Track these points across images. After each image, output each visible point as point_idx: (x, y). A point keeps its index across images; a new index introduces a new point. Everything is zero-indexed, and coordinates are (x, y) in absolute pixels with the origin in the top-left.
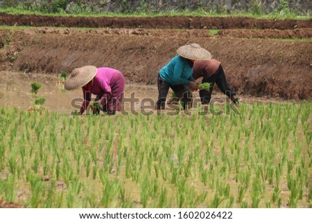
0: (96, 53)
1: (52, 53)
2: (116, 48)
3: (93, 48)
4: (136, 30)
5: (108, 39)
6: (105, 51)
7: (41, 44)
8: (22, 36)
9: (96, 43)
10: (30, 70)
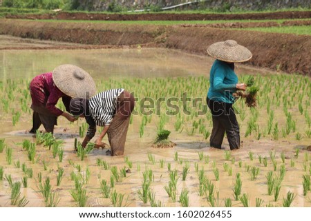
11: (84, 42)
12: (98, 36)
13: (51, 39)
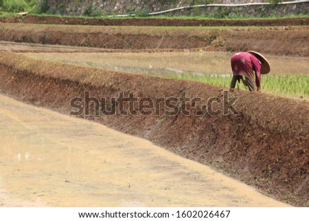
0: (274, 41)
1: (245, 41)
2: (288, 37)
3: (272, 38)
4: (287, 27)
5: (282, 33)
6: (280, 39)
7: (239, 37)
8: (226, 32)
9: (273, 35)
10: (233, 51)
11: (109, 47)
12: (128, 41)
13: (60, 44)
